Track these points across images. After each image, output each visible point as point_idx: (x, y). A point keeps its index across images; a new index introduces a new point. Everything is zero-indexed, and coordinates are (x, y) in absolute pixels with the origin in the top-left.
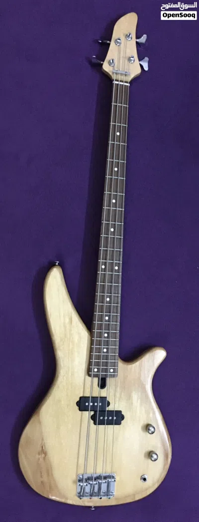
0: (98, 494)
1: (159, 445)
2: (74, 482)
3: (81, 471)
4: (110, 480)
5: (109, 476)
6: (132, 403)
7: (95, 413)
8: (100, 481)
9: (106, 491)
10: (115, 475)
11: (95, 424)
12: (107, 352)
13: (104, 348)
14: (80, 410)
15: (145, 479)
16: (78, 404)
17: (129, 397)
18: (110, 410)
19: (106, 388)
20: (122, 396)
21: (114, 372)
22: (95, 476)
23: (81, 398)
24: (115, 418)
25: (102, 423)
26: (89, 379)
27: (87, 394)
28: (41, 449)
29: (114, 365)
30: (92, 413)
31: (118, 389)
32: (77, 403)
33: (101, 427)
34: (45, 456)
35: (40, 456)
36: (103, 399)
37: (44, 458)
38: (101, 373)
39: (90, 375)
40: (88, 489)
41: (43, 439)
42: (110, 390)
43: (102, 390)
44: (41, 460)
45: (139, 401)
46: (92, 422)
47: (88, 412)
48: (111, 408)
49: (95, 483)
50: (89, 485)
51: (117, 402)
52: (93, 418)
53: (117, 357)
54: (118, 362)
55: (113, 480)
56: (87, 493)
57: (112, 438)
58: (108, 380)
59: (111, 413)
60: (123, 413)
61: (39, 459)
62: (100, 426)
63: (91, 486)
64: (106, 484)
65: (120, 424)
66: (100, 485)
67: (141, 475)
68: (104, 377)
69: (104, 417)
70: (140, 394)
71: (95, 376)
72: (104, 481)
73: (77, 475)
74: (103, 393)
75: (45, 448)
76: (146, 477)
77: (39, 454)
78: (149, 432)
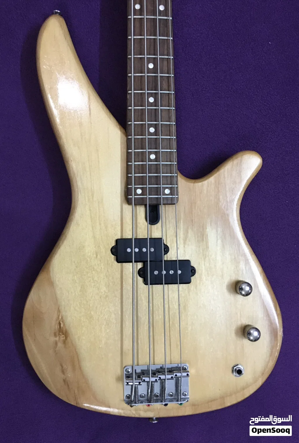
0: (161, 398)
1: (260, 314)
2: (119, 379)
3: (128, 361)
4: (179, 375)
5: (176, 367)
6: (207, 247)
7: (144, 265)
8: (163, 377)
9: (174, 392)
10: (187, 366)
11: (146, 283)
12: (156, 160)
13: (150, 153)
14: (118, 261)
15: (239, 372)
16: (115, 251)
17: (202, 237)
18: (169, 259)
19: (159, 225)
20: (189, 235)
21: (171, 193)
22: (153, 368)
23: (117, 241)
24: (179, 272)
25: (156, 281)
26: (128, 209)
27: (128, 235)
28: (57, 327)
29: (172, 181)
30: (140, 265)
31: (182, 225)
32: (111, 250)
33: (158, 288)
34: (66, 338)
35: (57, 339)
36: (157, 242)
37: (64, 342)
38: (148, 196)
39: (128, 201)
40: (142, 390)
41: (59, 311)
42: (168, 226)
43: (153, 226)
44: (60, 345)
45: (219, 241)
46: (140, 280)
47: (131, 264)
48: (171, 256)
49: (153, 379)
50: (144, 385)
51: (181, 246)
52: (142, 273)
53: (175, 168)
54: (177, 176)
55: (185, 374)
56: (143, 397)
57: (176, 307)
58: (163, 210)
59: (172, 264)
60: (192, 264)
61: (56, 343)
62: (155, 286)
63: (148, 385)
64: (173, 382)
65: (189, 282)
66: (163, 382)
67: (232, 366)
68: (154, 202)
69: (160, 271)
70: (219, 230)
71: (140, 202)
72: (170, 377)
73: (124, 368)
74: (156, 232)
75: (64, 325)
76: (241, 367)
77: (55, 335)
78: (241, 294)
